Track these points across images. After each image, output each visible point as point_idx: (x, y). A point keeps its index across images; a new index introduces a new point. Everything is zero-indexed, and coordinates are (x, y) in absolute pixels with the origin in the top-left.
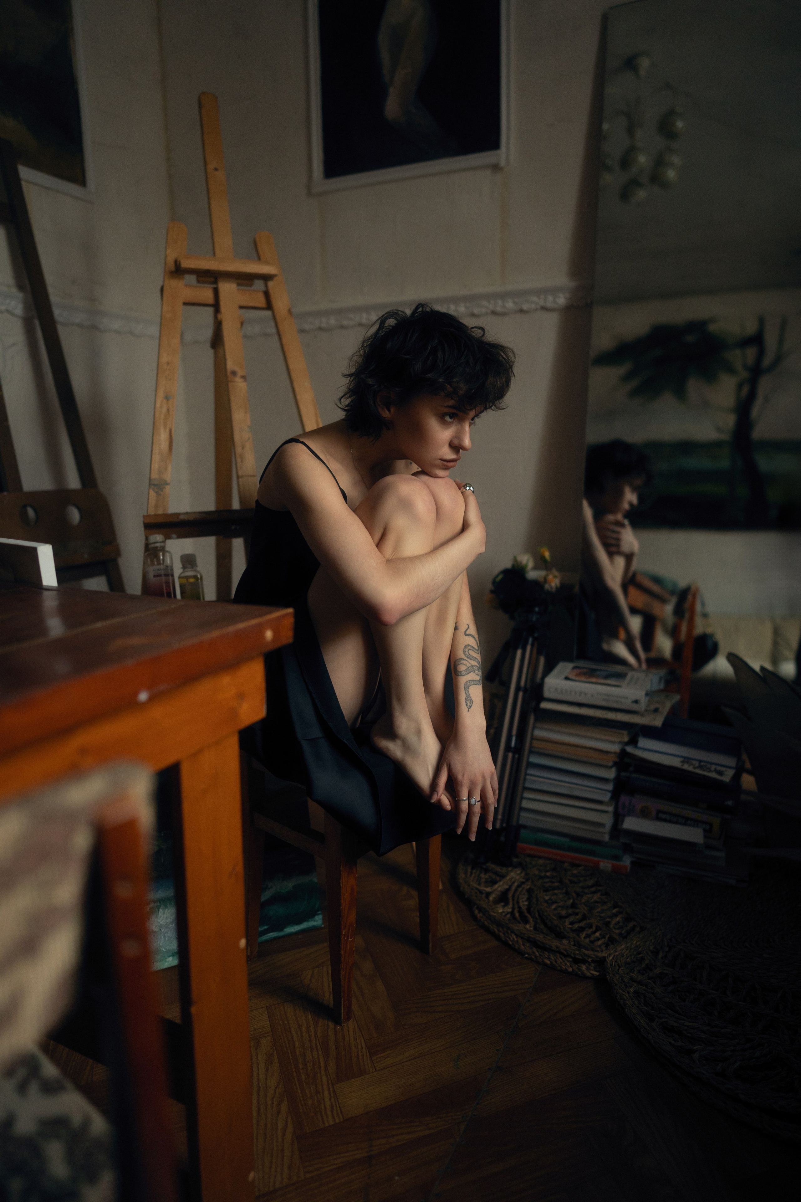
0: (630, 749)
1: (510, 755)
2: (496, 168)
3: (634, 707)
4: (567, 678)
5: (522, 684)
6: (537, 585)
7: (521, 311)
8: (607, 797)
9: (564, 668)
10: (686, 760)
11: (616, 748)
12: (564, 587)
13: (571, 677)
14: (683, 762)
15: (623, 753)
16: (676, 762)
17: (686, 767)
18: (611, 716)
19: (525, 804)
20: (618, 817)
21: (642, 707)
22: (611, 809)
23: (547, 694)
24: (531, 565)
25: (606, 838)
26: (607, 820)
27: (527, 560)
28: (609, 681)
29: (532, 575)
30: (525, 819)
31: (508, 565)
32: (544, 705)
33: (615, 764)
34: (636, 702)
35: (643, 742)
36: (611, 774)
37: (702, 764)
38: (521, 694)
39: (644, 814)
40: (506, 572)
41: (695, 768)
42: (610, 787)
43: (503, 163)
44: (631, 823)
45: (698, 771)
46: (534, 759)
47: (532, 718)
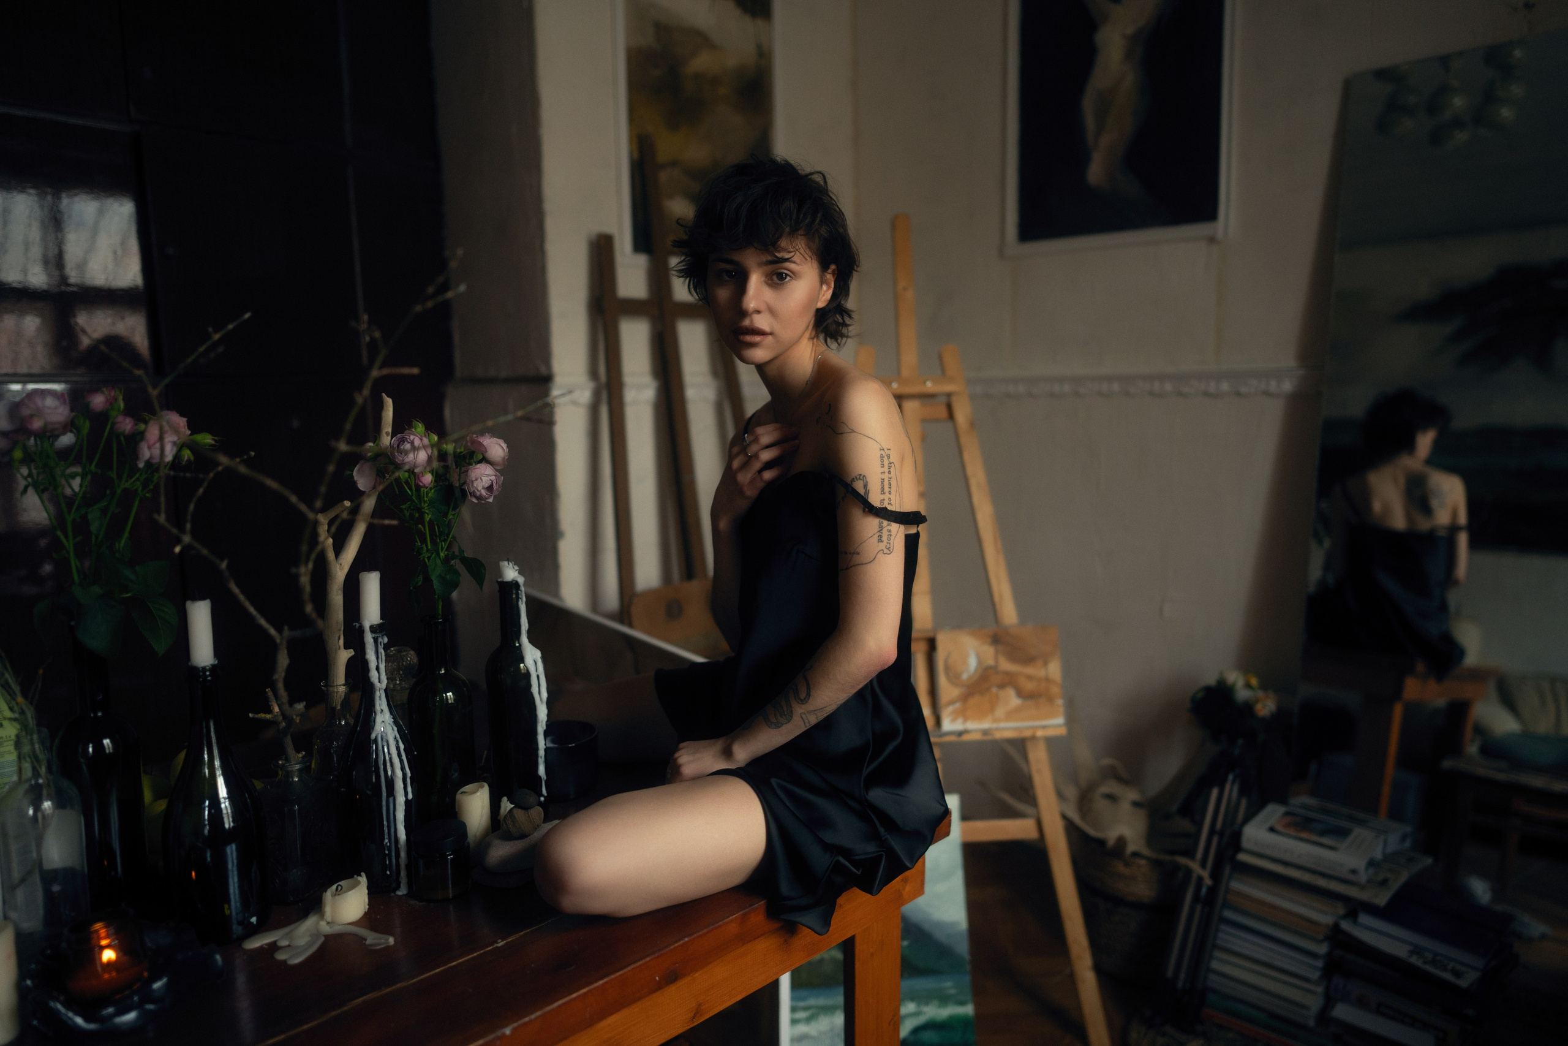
0: (1345, 925)
1: (1199, 908)
2: (1212, 240)
3: (1352, 877)
4: (1272, 830)
5: (1219, 825)
6: (1248, 708)
7: (1238, 394)
8: (1316, 975)
9: (1273, 812)
10: (1417, 951)
11: (1327, 920)
12: (1281, 714)
13: (1279, 828)
14: (1412, 953)
15: (1336, 928)
16: (1400, 951)
17: (1414, 960)
18: (1321, 882)
19: (1215, 965)
20: (1329, 1001)
21: (1363, 877)
22: (1320, 989)
23: (1245, 843)
24: (1240, 683)
25: (1312, 1023)
26: (1314, 1003)
27: (1235, 678)
28: (1325, 840)
29: (1242, 694)
30: (1213, 981)
31: (1211, 680)
32: (1242, 857)
33: (1327, 938)
34: (1354, 872)
35: (1364, 919)
36: (1323, 949)
37: (1438, 958)
38: (1215, 840)
39: (1361, 1003)
40: (1208, 690)
41: (1425, 963)
42: (1320, 964)
43: (1220, 234)
44: (1342, 1012)
45: (1429, 968)
46: (1228, 914)
47: (1227, 870)
